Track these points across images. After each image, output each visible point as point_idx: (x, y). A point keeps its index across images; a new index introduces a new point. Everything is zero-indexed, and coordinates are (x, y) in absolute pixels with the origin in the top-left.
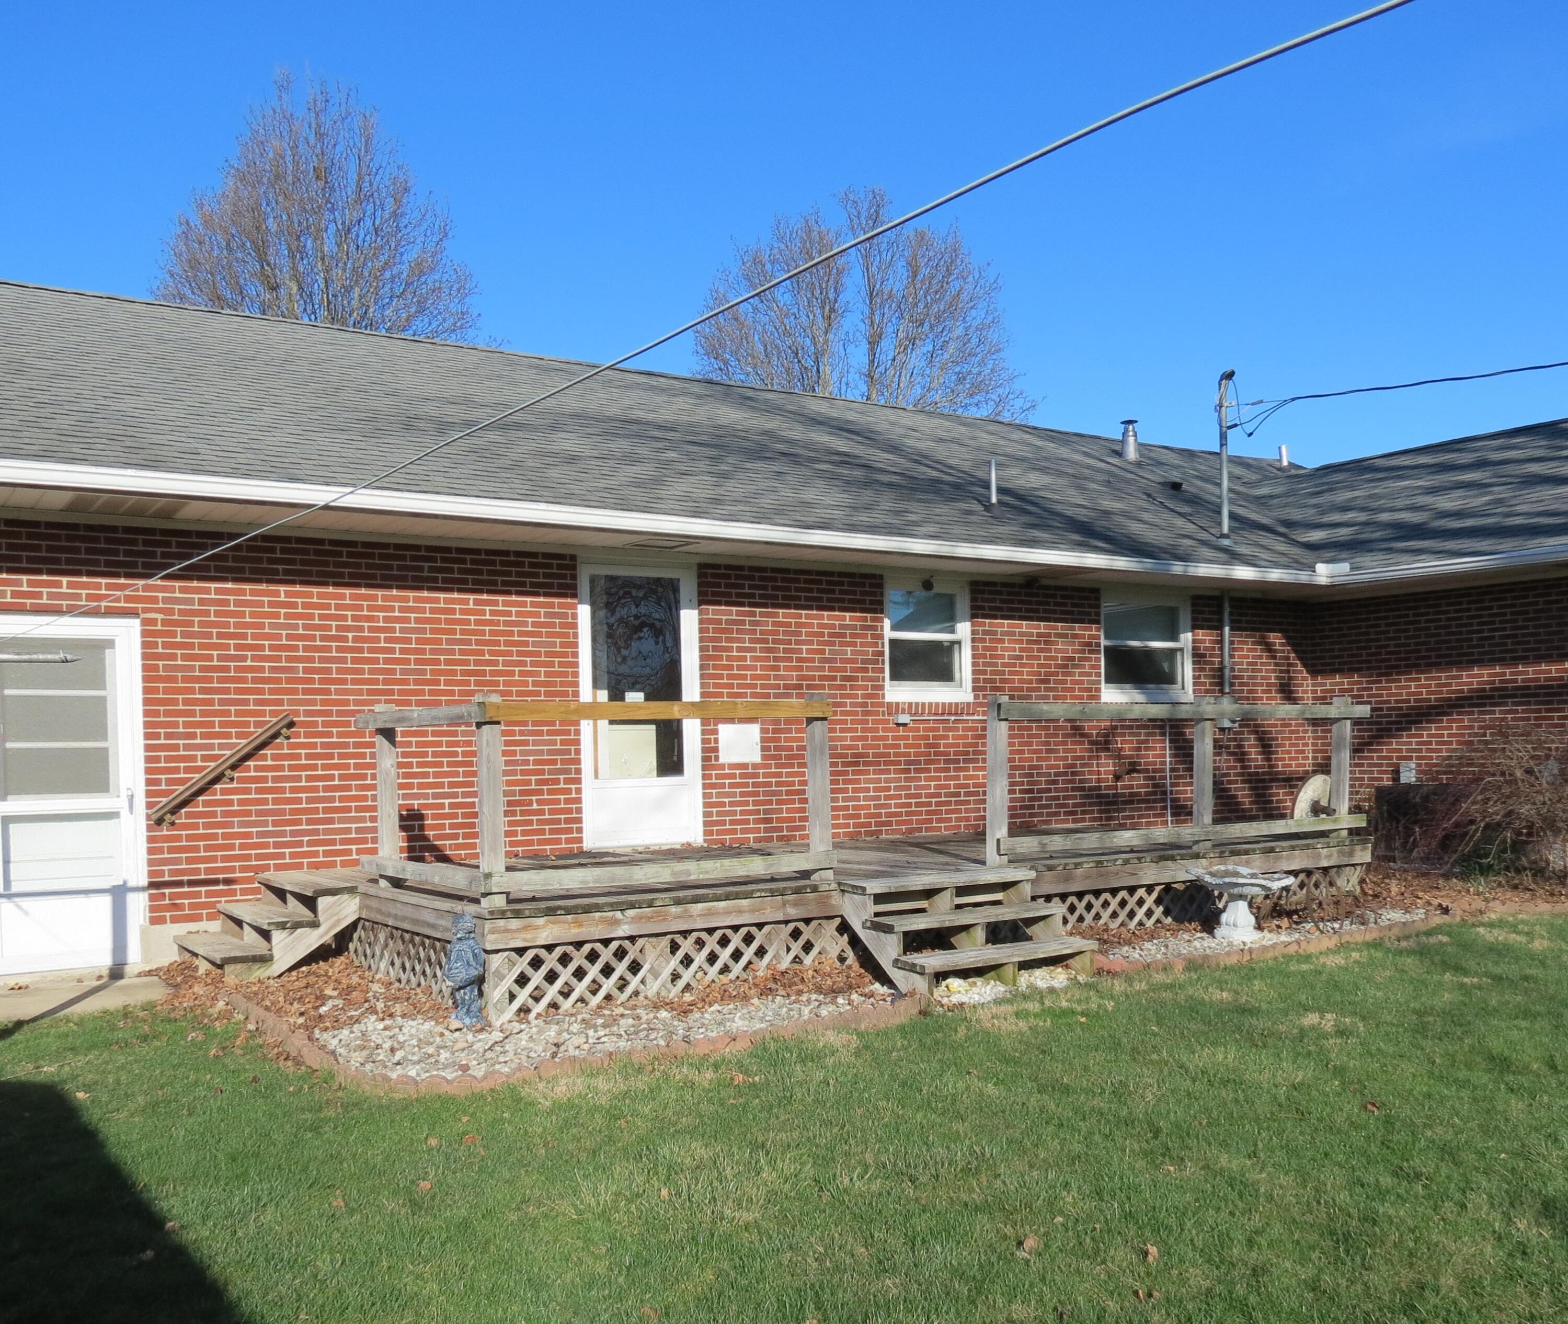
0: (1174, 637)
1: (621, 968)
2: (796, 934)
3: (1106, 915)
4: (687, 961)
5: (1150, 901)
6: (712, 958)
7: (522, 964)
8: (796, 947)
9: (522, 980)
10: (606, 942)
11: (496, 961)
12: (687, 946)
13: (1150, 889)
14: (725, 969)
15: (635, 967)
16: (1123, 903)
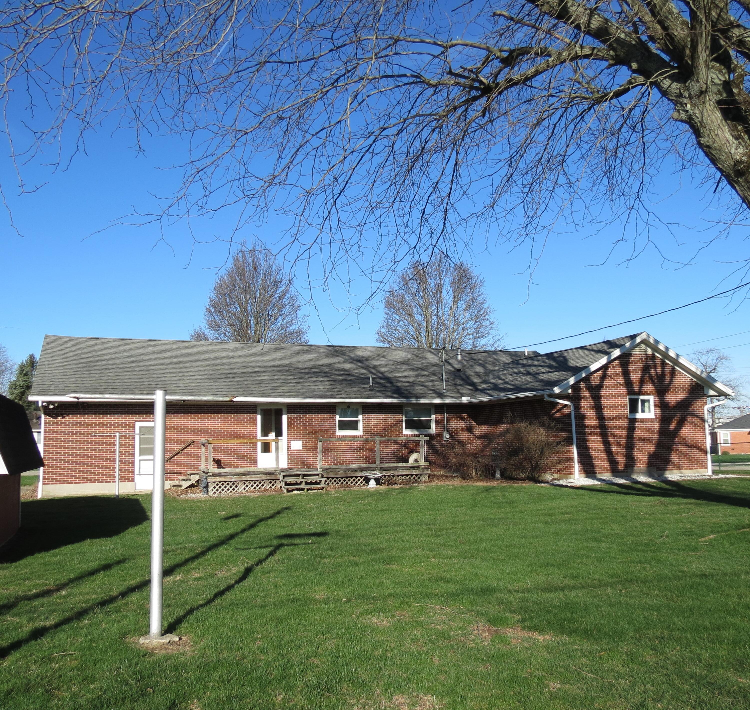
0: (431, 417)
1: (233, 487)
2: (270, 482)
3: (349, 483)
4: (247, 486)
5: (361, 480)
6: (252, 486)
7: (215, 485)
8: (270, 485)
9: (214, 488)
10: (231, 482)
11: (209, 484)
12: (247, 483)
13: (361, 477)
14: (255, 488)
15: (236, 487)
16: (354, 480)
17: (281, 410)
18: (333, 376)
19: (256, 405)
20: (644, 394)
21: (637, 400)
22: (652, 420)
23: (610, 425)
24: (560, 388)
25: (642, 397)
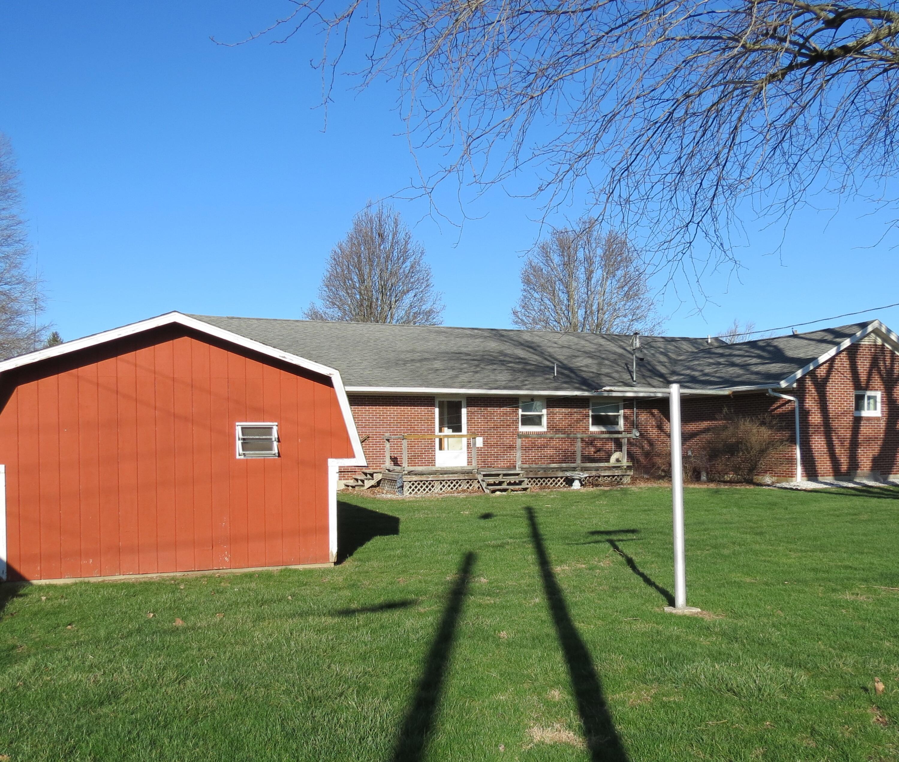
0: (618, 412)
1: (430, 487)
2: (468, 482)
3: (549, 484)
4: (444, 486)
5: (562, 481)
6: (449, 486)
7: (410, 484)
8: (468, 485)
9: (410, 487)
10: (427, 481)
11: (405, 483)
12: (444, 483)
13: (562, 478)
14: (452, 489)
15: (433, 486)
16: (554, 481)
17: (460, 402)
18: (510, 365)
19: (434, 397)
20: (871, 390)
21: (864, 395)
22: (878, 419)
23: (834, 424)
24: (787, 382)
25: (869, 393)
